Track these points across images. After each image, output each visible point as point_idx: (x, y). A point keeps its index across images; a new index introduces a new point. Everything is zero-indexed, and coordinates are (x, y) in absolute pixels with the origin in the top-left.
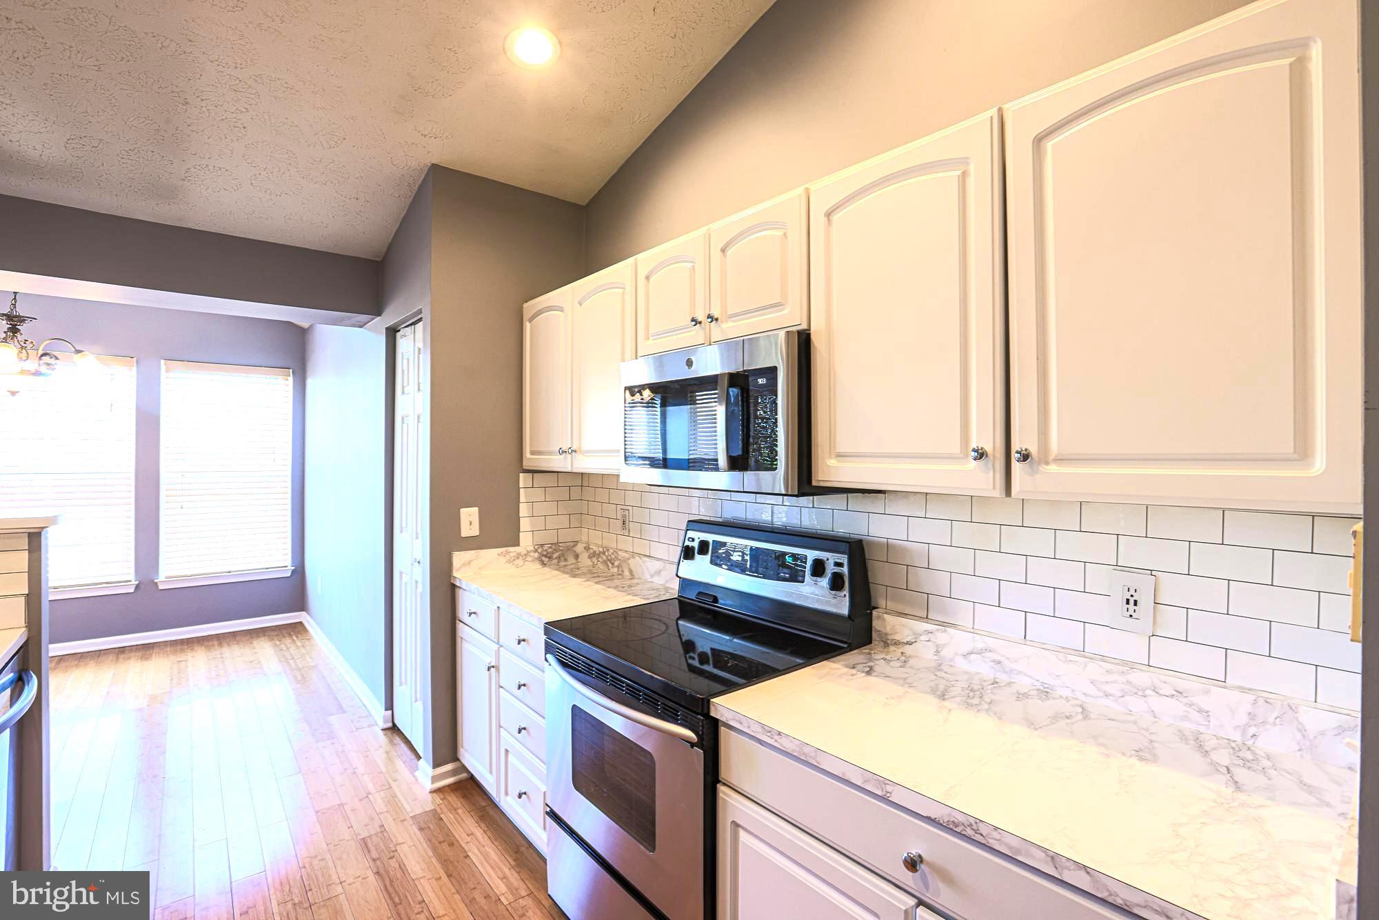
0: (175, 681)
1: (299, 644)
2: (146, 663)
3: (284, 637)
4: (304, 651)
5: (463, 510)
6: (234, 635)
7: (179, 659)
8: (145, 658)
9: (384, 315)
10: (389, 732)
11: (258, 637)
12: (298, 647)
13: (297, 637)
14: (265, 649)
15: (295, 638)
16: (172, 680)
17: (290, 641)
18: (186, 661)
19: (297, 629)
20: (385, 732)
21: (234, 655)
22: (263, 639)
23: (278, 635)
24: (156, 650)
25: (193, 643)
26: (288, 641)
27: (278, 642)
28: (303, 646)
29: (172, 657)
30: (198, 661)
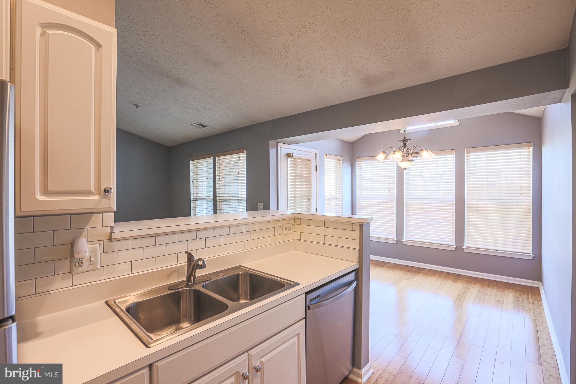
1: (531, 301)
2: (454, 283)
3: (524, 293)
6: (497, 282)
7: (467, 287)
11: (509, 288)
12: (529, 303)
13: (532, 296)
14: (509, 296)
15: (530, 296)
17: (526, 297)
18: (469, 289)
19: (535, 292)
21: (492, 293)
22: (511, 290)
23: (521, 291)
24: (461, 278)
25: (477, 280)
26: (525, 297)
27: (518, 296)
28: (533, 304)
29: (465, 284)
30: (474, 290)
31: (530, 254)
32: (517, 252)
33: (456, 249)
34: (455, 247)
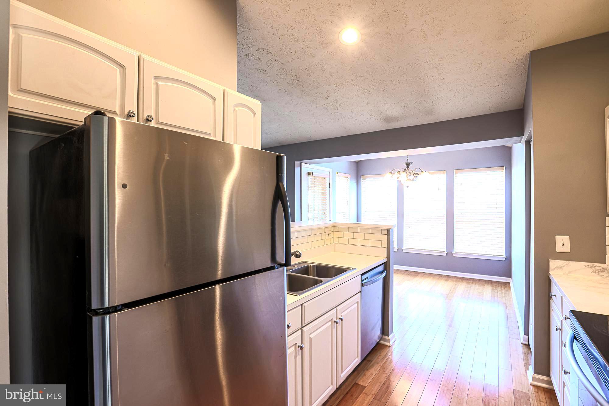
0: (451, 291)
1: (503, 291)
2: (446, 282)
3: (499, 287)
4: (504, 295)
5: (557, 236)
6: (479, 280)
7: (456, 284)
8: (447, 280)
9: (524, 135)
10: (525, 347)
11: (488, 284)
12: (502, 293)
13: (504, 289)
14: (488, 290)
15: (503, 289)
16: (450, 290)
17: (500, 289)
18: (458, 285)
19: (507, 285)
20: (522, 345)
21: (475, 289)
22: (489, 285)
23: (497, 285)
24: (451, 278)
25: (464, 279)
26: (499, 289)
27: (495, 289)
28: (505, 293)
29: (454, 282)
30: (462, 287)
31: (503, 256)
32: (494, 255)
33: (447, 254)
34: (446, 252)
